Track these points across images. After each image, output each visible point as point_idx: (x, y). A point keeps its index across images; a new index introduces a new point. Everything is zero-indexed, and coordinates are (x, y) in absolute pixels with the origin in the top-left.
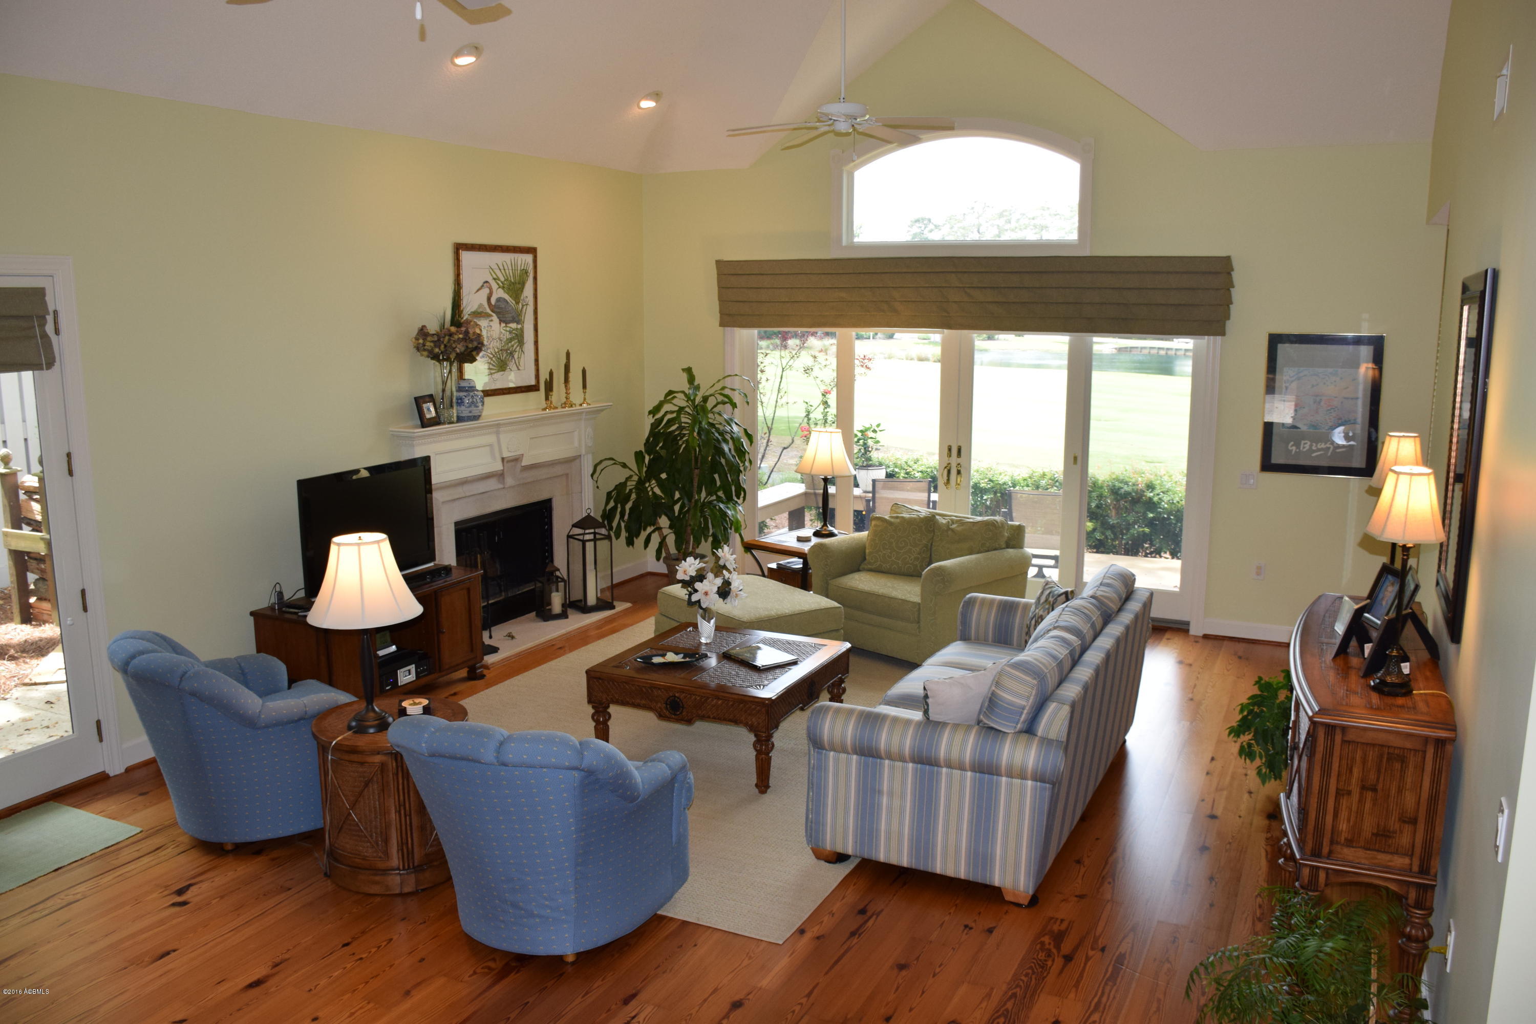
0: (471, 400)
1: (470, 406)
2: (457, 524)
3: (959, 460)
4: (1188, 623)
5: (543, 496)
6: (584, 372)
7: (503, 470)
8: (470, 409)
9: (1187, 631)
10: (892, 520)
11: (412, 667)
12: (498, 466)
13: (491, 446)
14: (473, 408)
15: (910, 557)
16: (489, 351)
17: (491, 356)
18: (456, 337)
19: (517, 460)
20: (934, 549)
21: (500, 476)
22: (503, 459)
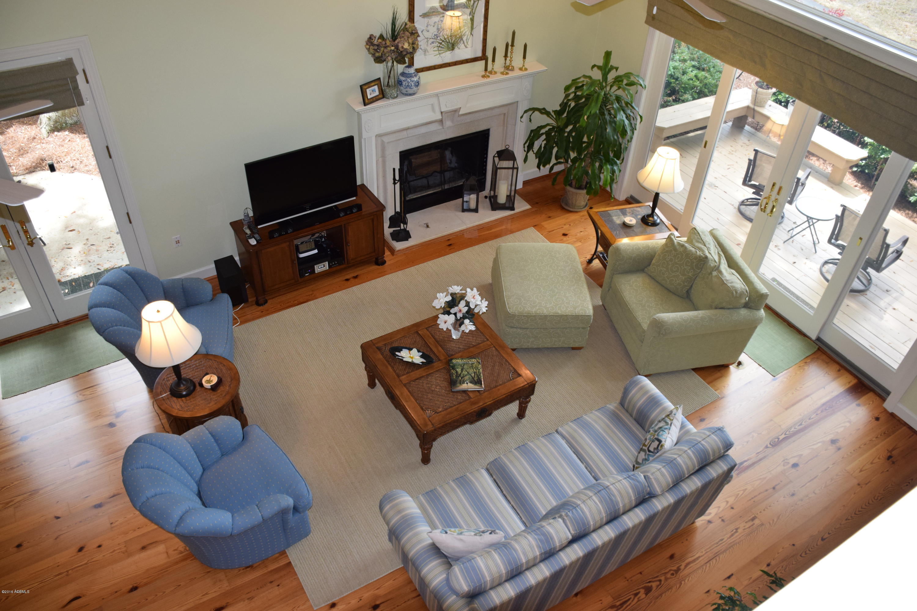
0: (407, 84)
1: (406, 88)
2: (400, 152)
3: (778, 197)
4: (888, 393)
5: (482, 127)
6: (525, 46)
7: (442, 119)
8: (407, 89)
9: (884, 400)
10: (678, 247)
11: (327, 264)
12: (439, 117)
13: (432, 105)
14: (408, 89)
15: (676, 281)
16: (439, 38)
17: (441, 42)
18: (389, 49)
19: (456, 111)
20: (696, 281)
21: (441, 121)
22: (442, 113)
